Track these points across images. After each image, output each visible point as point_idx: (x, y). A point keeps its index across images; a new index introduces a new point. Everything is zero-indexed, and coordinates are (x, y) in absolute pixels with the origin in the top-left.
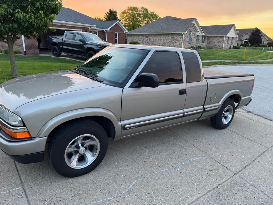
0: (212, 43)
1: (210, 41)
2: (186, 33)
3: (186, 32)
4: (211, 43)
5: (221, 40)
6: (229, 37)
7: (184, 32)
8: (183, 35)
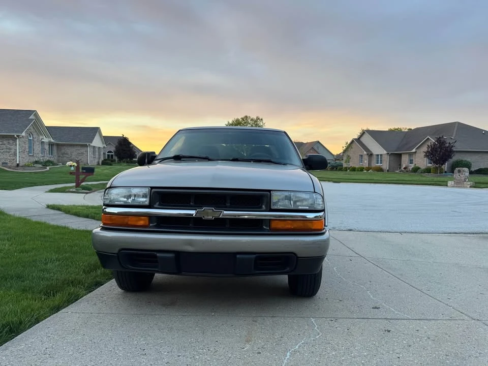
0: (67, 156)
1: (63, 151)
2: (23, 137)
3: (24, 134)
4: (64, 155)
5: (83, 150)
6: (94, 147)
7: (18, 134)
8: (16, 138)
